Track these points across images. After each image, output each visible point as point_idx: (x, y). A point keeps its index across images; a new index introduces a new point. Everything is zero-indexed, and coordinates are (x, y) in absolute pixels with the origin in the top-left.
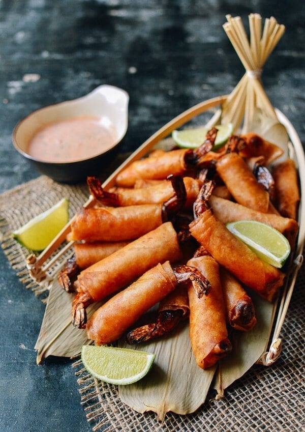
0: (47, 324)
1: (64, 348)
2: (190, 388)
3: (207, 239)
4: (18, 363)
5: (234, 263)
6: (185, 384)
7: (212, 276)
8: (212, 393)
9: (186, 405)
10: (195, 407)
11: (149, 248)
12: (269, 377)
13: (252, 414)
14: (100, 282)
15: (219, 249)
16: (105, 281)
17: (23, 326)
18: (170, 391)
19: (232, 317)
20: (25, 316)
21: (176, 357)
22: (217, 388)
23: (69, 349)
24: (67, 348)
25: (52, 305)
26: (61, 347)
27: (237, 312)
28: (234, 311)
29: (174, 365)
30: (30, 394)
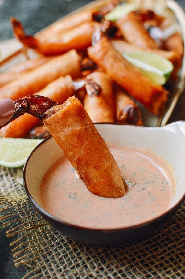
3: (102, 59)
5: (124, 77)
15: (112, 66)
27: (124, 113)
28: (121, 112)
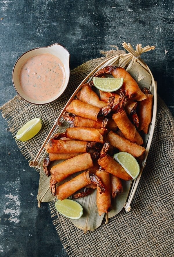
0: (41, 189)
1: (48, 198)
2: (96, 219)
4: (31, 202)
6: (94, 217)
7: (106, 180)
8: (104, 220)
9: (94, 226)
10: (97, 226)
11: (81, 166)
12: (124, 213)
13: (116, 229)
14: (61, 177)
16: (63, 177)
17: (31, 184)
18: (88, 220)
19: (113, 195)
20: (30, 178)
21: (91, 205)
22: (106, 218)
23: (50, 199)
24: (49, 198)
25: (41, 180)
26: (47, 198)
27: (115, 194)
28: (114, 193)
29: (90, 208)
30: (37, 217)
